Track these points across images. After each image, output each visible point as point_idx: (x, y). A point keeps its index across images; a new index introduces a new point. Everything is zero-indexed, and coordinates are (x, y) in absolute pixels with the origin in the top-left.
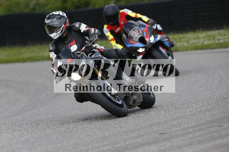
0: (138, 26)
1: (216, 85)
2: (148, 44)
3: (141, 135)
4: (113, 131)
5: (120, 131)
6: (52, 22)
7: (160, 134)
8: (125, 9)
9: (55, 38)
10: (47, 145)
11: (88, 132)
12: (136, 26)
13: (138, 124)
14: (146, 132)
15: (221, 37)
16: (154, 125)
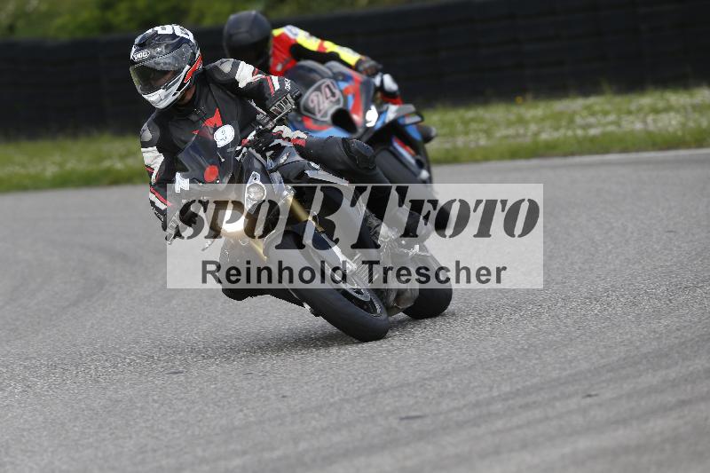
0: (330, 78)
1: (576, 267)
2: (360, 130)
3: (345, 421)
4: (258, 409)
5: (279, 410)
6: (152, 57)
7: (402, 419)
8: (289, 27)
9: (162, 105)
10: (52, 452)
11: (182, 414)
12: (323, 77)
13: (335, 389)
14: (359, 412)
15: (592, 120)
16: (385, 391)
